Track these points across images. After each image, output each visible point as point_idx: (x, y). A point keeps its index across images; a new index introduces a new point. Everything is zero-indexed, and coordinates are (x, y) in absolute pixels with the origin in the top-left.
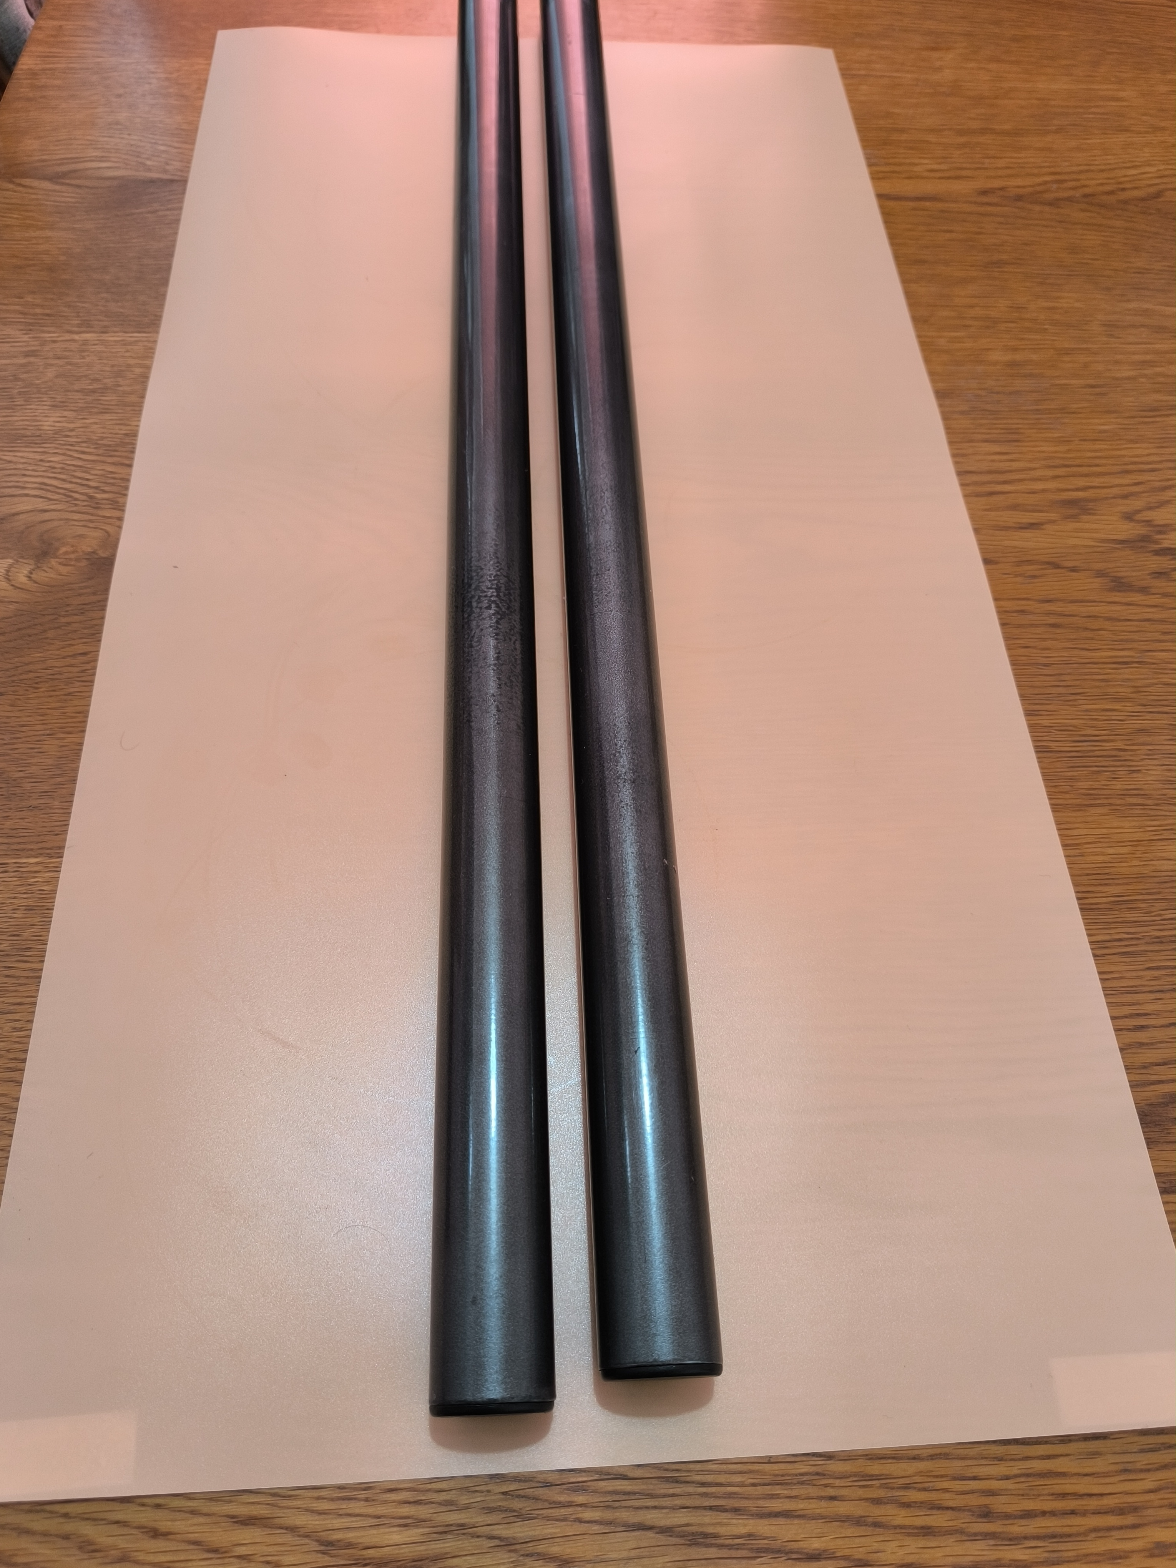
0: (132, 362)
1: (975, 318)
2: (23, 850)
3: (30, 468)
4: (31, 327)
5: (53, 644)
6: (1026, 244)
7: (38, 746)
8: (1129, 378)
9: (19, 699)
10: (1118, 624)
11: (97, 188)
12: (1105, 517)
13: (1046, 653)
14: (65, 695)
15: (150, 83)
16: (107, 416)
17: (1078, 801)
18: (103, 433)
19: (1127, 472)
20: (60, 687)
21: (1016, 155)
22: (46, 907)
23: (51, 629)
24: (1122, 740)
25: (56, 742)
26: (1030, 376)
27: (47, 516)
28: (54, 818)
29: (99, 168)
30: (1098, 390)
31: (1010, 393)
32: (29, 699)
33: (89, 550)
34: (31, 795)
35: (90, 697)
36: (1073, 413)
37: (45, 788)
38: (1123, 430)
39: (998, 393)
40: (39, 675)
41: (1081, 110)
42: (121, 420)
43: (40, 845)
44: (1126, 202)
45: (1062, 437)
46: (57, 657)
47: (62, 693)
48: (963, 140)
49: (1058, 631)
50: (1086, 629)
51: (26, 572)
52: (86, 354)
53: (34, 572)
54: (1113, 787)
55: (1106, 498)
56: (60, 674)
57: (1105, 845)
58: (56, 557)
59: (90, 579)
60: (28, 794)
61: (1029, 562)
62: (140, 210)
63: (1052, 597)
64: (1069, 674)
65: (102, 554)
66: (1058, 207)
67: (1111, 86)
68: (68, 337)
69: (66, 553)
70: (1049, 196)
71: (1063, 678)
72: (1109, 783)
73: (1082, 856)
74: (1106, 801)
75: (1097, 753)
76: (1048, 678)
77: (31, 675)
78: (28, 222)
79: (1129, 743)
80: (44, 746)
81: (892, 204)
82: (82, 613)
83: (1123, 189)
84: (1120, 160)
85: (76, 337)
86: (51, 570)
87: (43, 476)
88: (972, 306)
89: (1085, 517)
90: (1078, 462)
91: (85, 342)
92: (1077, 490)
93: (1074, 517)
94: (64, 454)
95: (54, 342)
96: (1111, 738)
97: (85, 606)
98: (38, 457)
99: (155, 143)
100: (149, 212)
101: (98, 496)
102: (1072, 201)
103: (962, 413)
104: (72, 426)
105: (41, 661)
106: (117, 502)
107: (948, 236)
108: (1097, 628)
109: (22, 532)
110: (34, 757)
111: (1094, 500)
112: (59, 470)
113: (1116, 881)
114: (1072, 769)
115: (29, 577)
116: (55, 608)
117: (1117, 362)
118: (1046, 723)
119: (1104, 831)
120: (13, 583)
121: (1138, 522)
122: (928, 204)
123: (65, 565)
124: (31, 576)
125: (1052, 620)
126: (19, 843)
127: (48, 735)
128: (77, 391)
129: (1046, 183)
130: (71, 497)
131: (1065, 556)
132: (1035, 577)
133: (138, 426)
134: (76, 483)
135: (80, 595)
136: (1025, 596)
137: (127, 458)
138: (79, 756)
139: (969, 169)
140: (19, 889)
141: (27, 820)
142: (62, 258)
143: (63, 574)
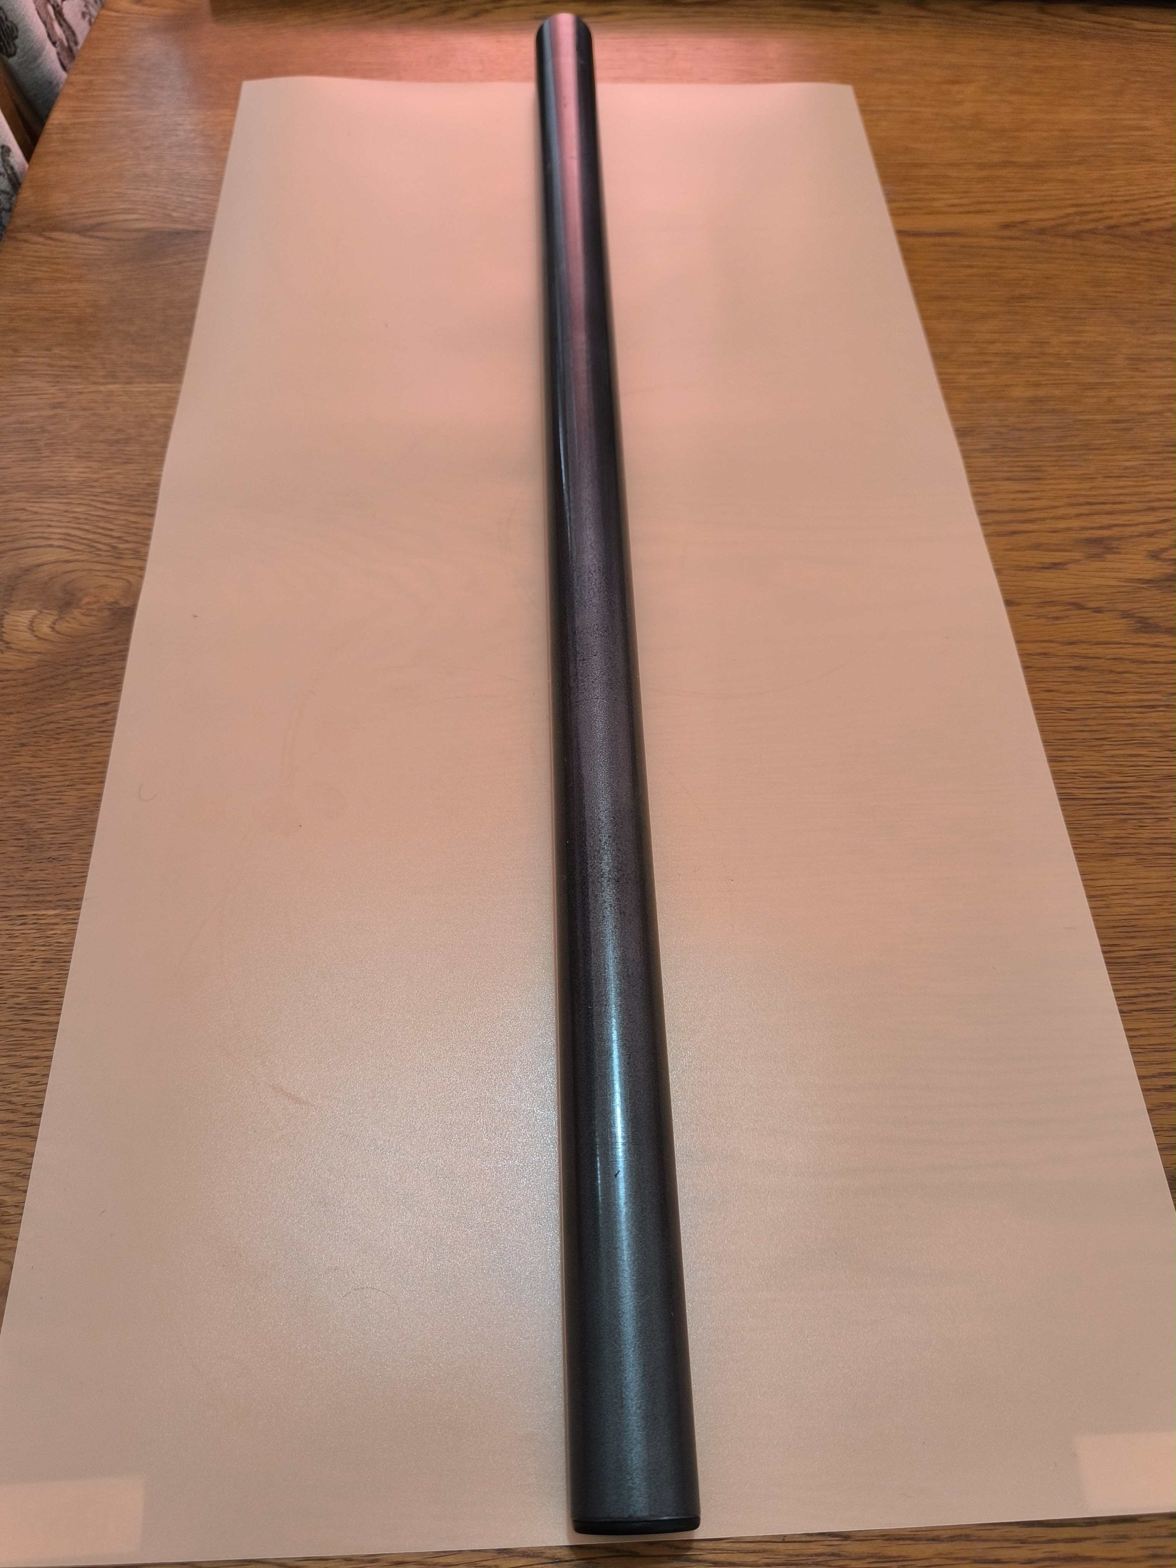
0: (155, 412)
1: (996, 353)
2: (42, 902)
3: (55, 519)
4: (59, 380)
5: (74, 694)
6: (1048, 278)
7: (58, 797)
8: (1155, 413)
9: (40, 750)
10: (1145, 666)
11: (124, 240)
12: (1129, 556)
13: (1070, 697)
14: (85, 746)
15: (177, 135)
16: (131, 467)
17: (1103, 851)
18: (126, 483)
19: (1153, 509)
20: (81, 738)
21: (1038, 188)
22: (63, 960)
23: (72, 680)
24: (1149, 787)
25: (76, 793)
26: (1053, 411)
27: (70, 567)
28: (72, 869)
29: (126, 220)
30: (1123, 425)
31: (1034, 430)
32: (50, 750)
33: (111, 600)
34: (51, 846)
35: (110, 747)
36: (1098, 449)
37: (65, 839)
38: (1148, 466)
39: (1020, 430)
40: (59, 725)
41: (1105, 141)
42: (144, 470)
43: (59, 897)
44: (1150, 233)
45: (1086, 474)
46: (80, 707)
47: (82, 744)
48: (984, 173)
49: (1082, 674)
50: (1111, 672)
51: (49, 623)
52: (110, 405)
53: (57, 623)
54: (1139, 836)
55: (1132, 537)
56: (81, 724)
57: (1133, 896)
58: (80, 608)
59: (112, 629)
60: (48, 846)
61: (1053, 603)
62: (164, 262)
63: (1075, 638)
64: (1094, 718)
65: (124, 604)
66: (1081, 240)
67: (1137, 116)
68: (93, 388)
69: (89, 603)
70: (1071, 229)
71: (1087, 722)
72: (1136, 831)
73: (1108, 907)
74: (1132, 850)
75: (1123, 801)
76: (1072, 723)
77: (53, 726)
78: (56, 275)
79: (1157, 789)
80: (64, 797)
81: (911, 240)
82: (103, 663)
83: (1148, 220)
84: (1145, 191)
85: (102, 388)
86: (73, 621)
87: (67, 527)
88: (993, 342)
89: (1110, 557)
90: (1102, 499)
91: (111, 393)
92: (1101, 528)
93: (1098, 556)
94: (88, 505)
95: (80, 393)
96: (1138, 784)
97: (106, 657)
98: (63, 508)
99: (181, 195)
100: (175, 264)
101: (121, 546)
102: (1095, 233)
103: (984, 451)
104: (96, 476)
105: (62, 711)
106: (139, 552)
107: (970, 271)
108: (1122, 670)
109: (46, 583)
110: (54, 808)
111: (1120, 539)
112: (84, 521)
113: (1143, 934)
114: (1097, 817)
115: (53, 628)
116: (77, 659)
117: (1142, 397)
118: (1070, 769)
119: (1131, 881)
120: (37, 633)
121: (1165, 560)
122: (948, 239)
123: (88, 615)
124: (55, 626)
125: (1076, 663)
126: (38, 895)
127: (68, 786)
128: (101, 442)
129: (1069, 215)
130: (94, 547)
131: (1089, 597)
132: (1058, 618)
133: (160, 476)
134: (100, 534)
135: (102, 645)
136: (1047, 638)
137: (150, 507)
138: (98, 807)
139: (991, 203)
140: (37, 941)
141: (46, 872)
142: (89, 310)
143: (86, 624)
